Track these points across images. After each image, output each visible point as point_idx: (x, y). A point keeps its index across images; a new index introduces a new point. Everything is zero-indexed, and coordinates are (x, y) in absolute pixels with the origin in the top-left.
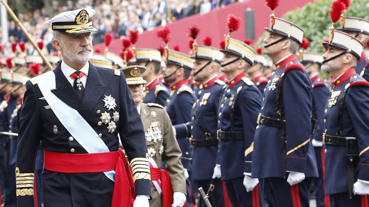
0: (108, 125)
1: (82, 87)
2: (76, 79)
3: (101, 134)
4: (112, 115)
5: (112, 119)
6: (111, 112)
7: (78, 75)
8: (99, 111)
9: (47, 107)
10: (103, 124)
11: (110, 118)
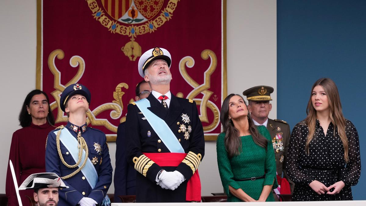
0: (184, 133)
1: (166, 105)
2: (162, 100)
3: (180, 139)
4: (187, 127)
5: (187, 130)
6: (187, 125)
7: (164, 97)
8: (178, 123)
9: (143, 119)
10: (182, 132)
11: (186, 128)
